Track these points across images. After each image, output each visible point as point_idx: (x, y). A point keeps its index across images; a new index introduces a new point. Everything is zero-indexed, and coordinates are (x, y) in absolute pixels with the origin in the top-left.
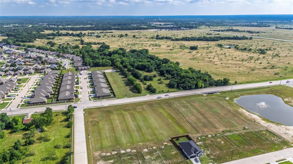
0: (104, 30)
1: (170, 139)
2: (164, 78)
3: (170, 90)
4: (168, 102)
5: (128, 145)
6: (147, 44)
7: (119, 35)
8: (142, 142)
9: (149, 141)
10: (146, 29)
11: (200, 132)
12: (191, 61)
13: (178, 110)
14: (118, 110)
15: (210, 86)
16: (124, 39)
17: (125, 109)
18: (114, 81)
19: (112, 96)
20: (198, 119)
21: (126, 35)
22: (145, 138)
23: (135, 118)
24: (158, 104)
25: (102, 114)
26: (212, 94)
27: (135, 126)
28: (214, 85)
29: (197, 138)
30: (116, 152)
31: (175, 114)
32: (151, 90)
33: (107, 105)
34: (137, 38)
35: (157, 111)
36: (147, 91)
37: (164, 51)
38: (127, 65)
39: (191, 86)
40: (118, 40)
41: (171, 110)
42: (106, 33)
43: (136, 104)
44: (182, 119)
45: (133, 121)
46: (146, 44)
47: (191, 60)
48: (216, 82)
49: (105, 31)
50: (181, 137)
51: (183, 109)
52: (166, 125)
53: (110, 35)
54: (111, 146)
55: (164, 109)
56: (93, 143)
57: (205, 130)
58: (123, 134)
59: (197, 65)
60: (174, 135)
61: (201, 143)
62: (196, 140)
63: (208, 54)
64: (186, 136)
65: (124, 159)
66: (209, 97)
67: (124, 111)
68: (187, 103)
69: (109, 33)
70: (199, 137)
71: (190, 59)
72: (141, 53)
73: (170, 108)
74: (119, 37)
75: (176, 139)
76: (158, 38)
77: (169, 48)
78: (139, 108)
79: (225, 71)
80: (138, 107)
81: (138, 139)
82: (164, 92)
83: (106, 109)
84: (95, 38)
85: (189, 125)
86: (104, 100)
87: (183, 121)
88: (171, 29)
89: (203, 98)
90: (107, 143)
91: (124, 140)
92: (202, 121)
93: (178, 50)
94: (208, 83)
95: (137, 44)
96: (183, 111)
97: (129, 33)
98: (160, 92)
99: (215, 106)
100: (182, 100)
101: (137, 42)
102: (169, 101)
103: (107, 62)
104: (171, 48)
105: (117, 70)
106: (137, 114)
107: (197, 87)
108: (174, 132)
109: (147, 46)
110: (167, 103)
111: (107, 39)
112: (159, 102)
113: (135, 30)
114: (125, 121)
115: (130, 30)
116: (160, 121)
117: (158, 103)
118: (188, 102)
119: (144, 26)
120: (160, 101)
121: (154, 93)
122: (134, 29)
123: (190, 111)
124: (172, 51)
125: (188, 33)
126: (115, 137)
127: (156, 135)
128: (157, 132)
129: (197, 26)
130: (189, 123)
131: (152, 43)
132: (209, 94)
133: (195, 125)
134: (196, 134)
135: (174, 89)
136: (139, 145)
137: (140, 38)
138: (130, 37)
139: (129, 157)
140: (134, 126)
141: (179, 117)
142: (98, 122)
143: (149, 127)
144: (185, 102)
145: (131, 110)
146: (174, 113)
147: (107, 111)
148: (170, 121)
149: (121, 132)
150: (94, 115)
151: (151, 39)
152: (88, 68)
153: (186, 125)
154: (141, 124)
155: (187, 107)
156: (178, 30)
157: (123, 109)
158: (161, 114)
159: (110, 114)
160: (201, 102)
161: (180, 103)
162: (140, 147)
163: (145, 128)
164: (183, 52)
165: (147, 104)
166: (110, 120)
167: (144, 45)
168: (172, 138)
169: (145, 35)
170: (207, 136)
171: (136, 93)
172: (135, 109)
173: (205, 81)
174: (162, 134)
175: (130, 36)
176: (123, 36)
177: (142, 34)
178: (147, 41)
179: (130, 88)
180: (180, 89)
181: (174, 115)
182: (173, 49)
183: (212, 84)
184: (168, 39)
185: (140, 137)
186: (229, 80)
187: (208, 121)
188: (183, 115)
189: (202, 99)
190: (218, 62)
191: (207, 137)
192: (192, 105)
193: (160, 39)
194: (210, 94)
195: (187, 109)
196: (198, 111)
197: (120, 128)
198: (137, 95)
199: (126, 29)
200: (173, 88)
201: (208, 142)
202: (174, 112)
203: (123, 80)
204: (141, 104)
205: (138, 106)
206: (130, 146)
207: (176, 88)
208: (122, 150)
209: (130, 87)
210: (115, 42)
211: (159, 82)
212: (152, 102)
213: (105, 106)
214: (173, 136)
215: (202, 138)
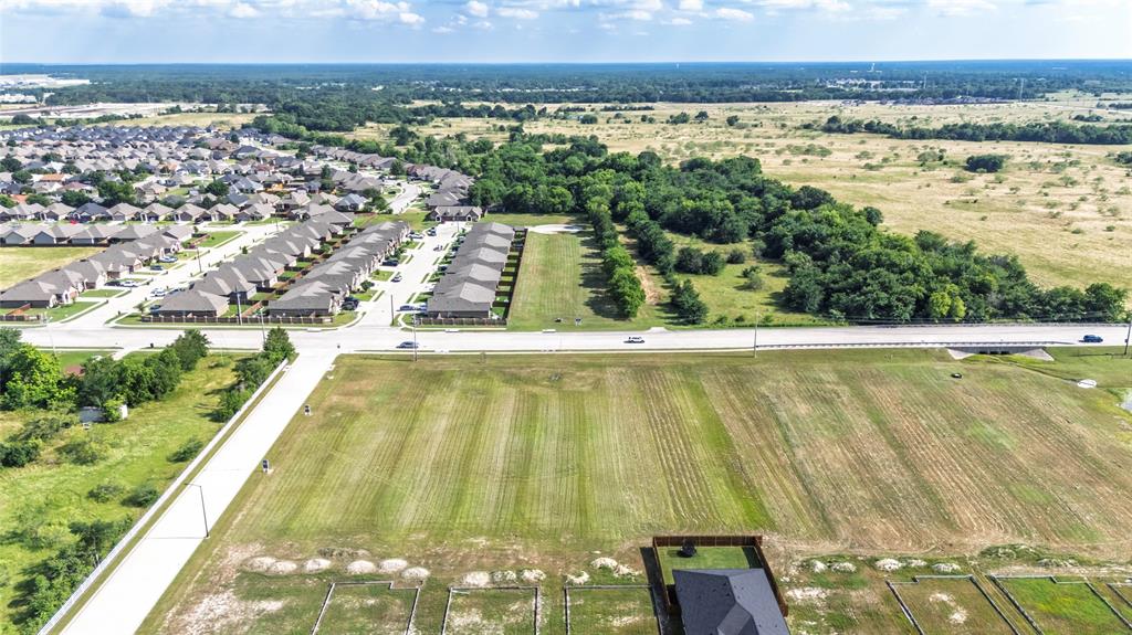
0: (622, 101)
1: (648, 543)
2: (776, 268)
3: (780, 317)
4: (735, 368)
5: (413, 537)
6: (773, 145)
7: (671, 117)
8: (493, 533)
9: (531, 533)
10: (798, 98)
11: (844, 532)
12: (949, 212)
13: (771, 409)
14: (480, 375)
15: (1004, 316)
16: (685, 129)
17: (513, 375)
18: (545, 265)
19: (495, 317)
20: (864, 462)
21: (703, 115)
22: (523, 515)
23: (532, 417)
24: (686, 370)
25: (402, 381)
26: (1003, 353)
27: (509, 452)
28: (1027, 312)
29: (806, 566)
30: (325, 564)
31: (747, 427)
32: (683, 312)
33: (446, 351)
34: (741, 127)
35: (659, 400)
36: (664, 315)
37: (835, 171)
38: (631, 208)
39: (889, 307)
40: (657, 133)
41: (733, 406)
42: (625, 109)
43: (579, 360)
44: (768, 453)
45: (515, 429)
46: (767, 145)
47: (953, 207)
48: (1039, 300)
49: (623, 106)
50: (709, 541)
51: (803, 409)
52: (668, 472)
53: (637, 116)
54: (329, 531)
55: (698, 393)
56: (263, 501)
57: (878, 526)
58: (424, 484)
59: (974, 228)
60: (682, 526)
61: (814, 592)
62: (793, 571)
63: (1052, 188)
64: (743, 538)
65: (341, 605)
66: (979, 366)
67: (506, 382)
68: (838, 384)
69: (639, 109)
70: (823, 559)
71: (947, 203)
72: (722, 173)
73: (732, 396)
74: (668, 122)
75: (680, 548)
76: (833, 126)
77: (864, 162)
78: (580, 378)
79: (1118, 261)
80: (578, 374)
81: (484, 516)
82: (746, 323)
83: (429, 367)
84: (574, 123)
85: (796, 489)
86: (451, 330)
87: (769, 464)
88: (911, 98)
89: (939, 366)
90: (323, 511)
91: (411, 510)
92: (883, 475)
93: (904, 169)
94: (996, 302)
95: (727, 144)
96: (794, 419)
97: (716, 112)
98: (721, 320)
99: (992, 414)
100: (817, 366)
101: (732, 140)
102: (750, 364)
103: (554, 197)
104: (873, 162)
105: (584, 227)
106: (555, 401)
107: (923, 313)
108: (691, 509)
109: (767, 152)
110: (735, 370)
111: (619, 128)
112: (693, 362)
113: (748, 101)
114: (477, 425)
115: (728, 101)
116: (647, 446)
117: (689, 367)
118: (845, 378)
119: (792, 89)
120: (700, 361)
121: (694, 323)
122: (743, 100)
123: (840, 418)
124: (873, 173)
125: (980, 114)
126: (384, 487)
127: (583, 511)
128: (597, 497)
129: (1037, 91)
130: (801, 477)
131: (798, 142)
132: (983, 352)
133: (827, 494)
134: (811, 538)
135: (804, 316)
136: (471, 545)
137: (756, 126)
138: (712, 123)
139: (371, 602)
140: (502, 452)
141: (762, 443)
142: (354, 414)
143: (574, 468)
144: (832, 377)
145: (535, 383)
146: (742, 420)
147: (430, 374)
148: (701, 453)
149: (425, 470)
150: (364, 382)
151: (799, 132)
152: (472, 213)
153: (782, 485)
154: (547, 446)
155: (825, 400)
156: (940, 103)
157: (504, 374)
158: (674, 413)
159: (433, 387)
160: (918, 384)
161: (801, 380)
162: (466, 557)
163: (550, 468)
164: (923, 176)
165: (630, 366)
166: (416, 411)
167: (759, 148)
168: (660, 541)
169: (783, 118)
170: (872, 562)
171: (607, 314)
172: (556, 380)
173: (980, 289)
174: (622, 512)
175: (715, 120)
176: (685, 121)
177: (771, 115)
178: (779, 137)
179: (593, 295)
180: (828, 316)
181: (735, 430)
182: (882, 167)
183: (1018, 308)
184: (876, 132)
185: (500, 505)
186: (1120, 294)
187: (917, 478)
188: (785, 436)
189: (932, 372)
190: (1097, 222)
191: (874, 568)
192: (859, 394)
193: (840, 130)
194: (993, 353)
195: (825, 409)
196: (881, 424)
197: (434, 450)
198: (608, 326)
199: (713, 98)
200: (800, 309)
201: (865, 596)
202: (749, 414)
203: (584, 265)
204: (603, 361)
205: (582, 367)
206: (423, 544)
207: (816, 313)
208: (363, 557)
209: (601, 293)
210: (642, 136)
211: (743, 281)
212: (658, 360)
213: (438, 351)
214: (678, 527)
215: (836, 566)
